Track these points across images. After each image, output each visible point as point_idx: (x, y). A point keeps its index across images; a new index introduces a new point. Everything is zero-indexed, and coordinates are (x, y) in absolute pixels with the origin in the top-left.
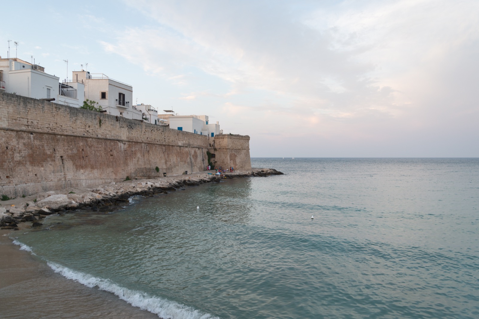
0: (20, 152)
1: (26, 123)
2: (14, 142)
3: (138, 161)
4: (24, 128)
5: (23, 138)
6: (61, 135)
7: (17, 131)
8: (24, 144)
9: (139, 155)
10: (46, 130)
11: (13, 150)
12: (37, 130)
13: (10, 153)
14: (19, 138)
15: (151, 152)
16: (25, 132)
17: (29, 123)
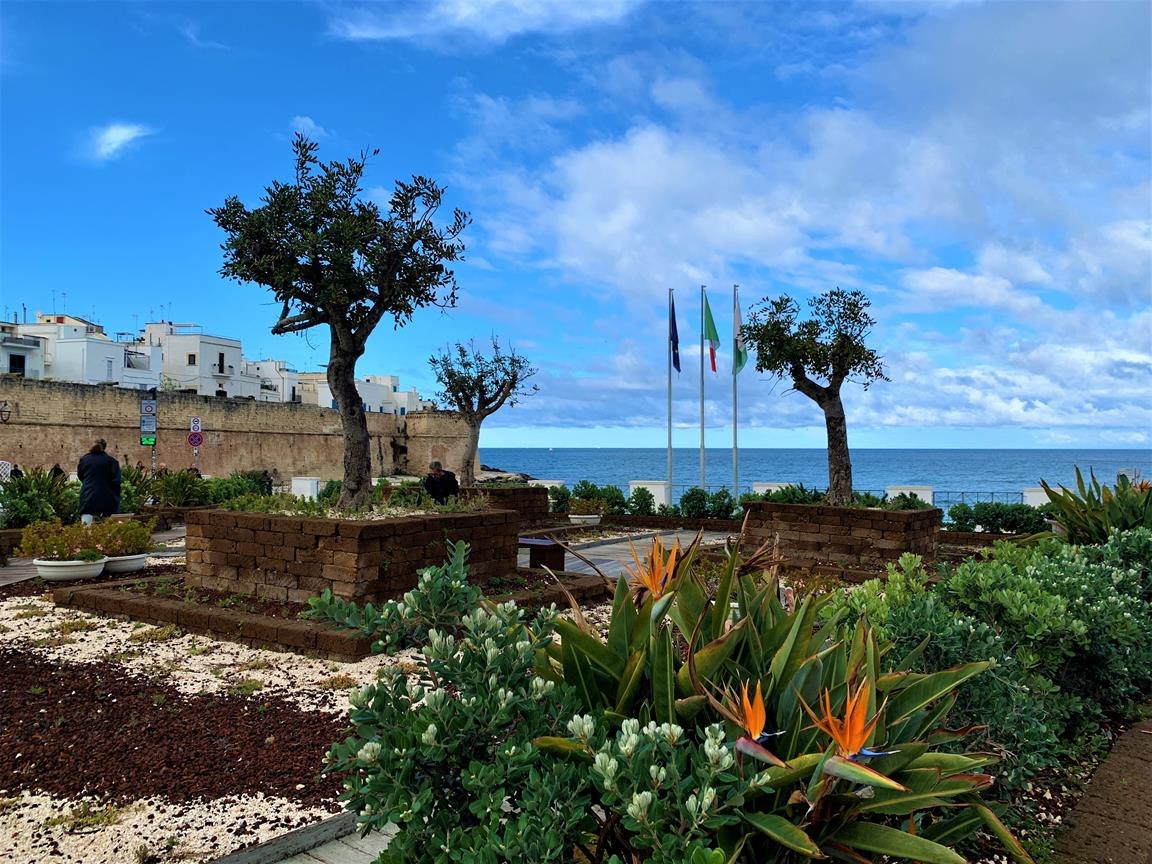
0: (76, 450)
1: (83, 416)
2: (69, 440)
3: (240, 460)
4: (80, 422)
5: (80, 434)
6: (125, 428)
7: (73, 427)
8: (81, 441)
9: (243, 451)
10: (108, 423)
11: (69, 449)
12: (96, 424)
13: (66, 452)
14: (76, 434)
15: (265, 447)
16: (81, 426)
17: (88, 416)
